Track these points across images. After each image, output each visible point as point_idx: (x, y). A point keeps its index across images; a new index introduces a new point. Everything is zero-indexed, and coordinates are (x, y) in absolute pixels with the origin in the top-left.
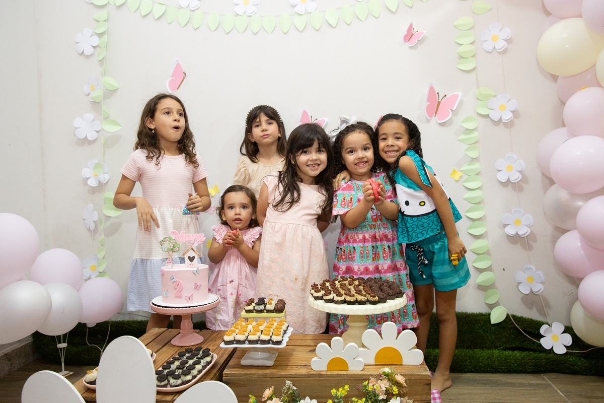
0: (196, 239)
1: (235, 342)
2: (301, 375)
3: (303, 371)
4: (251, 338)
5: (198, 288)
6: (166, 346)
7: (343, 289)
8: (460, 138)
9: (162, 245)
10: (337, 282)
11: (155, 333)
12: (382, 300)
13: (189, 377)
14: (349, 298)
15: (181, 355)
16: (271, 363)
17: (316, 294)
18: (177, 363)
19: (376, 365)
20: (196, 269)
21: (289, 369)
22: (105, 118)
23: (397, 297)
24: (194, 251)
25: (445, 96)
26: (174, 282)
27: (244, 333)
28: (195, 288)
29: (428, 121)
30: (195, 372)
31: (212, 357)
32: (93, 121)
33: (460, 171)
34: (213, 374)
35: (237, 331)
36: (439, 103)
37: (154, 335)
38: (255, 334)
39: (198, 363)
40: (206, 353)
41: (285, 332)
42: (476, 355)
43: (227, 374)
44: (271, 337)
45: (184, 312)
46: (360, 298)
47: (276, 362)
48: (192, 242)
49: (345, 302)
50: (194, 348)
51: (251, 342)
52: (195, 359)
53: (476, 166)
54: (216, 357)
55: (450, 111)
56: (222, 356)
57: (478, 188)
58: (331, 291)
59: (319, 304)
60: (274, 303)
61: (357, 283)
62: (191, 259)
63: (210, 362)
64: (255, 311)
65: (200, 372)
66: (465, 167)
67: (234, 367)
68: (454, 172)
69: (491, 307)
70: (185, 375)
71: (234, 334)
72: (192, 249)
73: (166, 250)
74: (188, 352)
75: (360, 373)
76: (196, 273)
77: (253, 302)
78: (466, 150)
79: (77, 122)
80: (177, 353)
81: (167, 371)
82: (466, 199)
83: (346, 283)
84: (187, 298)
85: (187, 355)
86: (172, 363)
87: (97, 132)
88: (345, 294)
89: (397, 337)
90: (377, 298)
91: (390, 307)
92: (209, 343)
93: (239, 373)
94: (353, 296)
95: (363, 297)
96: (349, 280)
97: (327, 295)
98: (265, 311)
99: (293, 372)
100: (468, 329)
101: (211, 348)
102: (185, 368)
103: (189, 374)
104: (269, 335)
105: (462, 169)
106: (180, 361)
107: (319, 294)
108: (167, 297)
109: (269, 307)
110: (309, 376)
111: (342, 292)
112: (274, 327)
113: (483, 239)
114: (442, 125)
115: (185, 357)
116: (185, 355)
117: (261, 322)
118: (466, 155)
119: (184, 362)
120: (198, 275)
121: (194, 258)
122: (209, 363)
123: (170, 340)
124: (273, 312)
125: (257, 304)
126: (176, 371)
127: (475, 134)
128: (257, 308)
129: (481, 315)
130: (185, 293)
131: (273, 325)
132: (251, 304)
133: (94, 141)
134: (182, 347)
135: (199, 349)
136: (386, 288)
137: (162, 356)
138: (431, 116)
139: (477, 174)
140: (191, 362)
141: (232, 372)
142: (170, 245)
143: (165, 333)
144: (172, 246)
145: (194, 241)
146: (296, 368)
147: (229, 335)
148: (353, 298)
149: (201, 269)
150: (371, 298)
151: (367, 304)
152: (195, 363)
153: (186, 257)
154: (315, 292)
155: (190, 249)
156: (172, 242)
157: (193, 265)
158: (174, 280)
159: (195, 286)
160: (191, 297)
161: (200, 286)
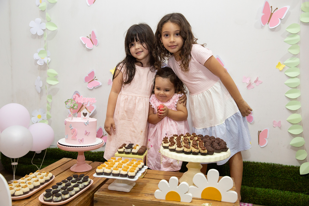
0: (89, 101)
1: (103, 174)
2: (147, 201)
3: (148, 198)
4: (115, 172)
5: (87, 134)
6: (66, 171)
7: (185, 143)
8: (286, 39)
9: (66, 104)
10: (182, 137)
11: (64, 161)
12: (210, 153)
13: (67, 196)
14: (186, 150)
16: (128, 190)
17: (165, 145)
19: (202, 199)
20: (86, 121)
21: (139, 195)
22: (48, 22)
23: (222, 151)
24: (87, 109)
25: (277, 9)
26: (72, 129)
27: (110, 168)
28: (85, 134)
29: (262, 27)
30: (73, 192)
31: (89, 182)
32: (41, 23)
33: (284, 64)
34: (87, 194)
35: (107, 166)
36: (272, 14)
37: (62, 163)
38: (118, 170)
39: (77, 186)
40: (86, 179)
41: (140, 169)
42: (286, 196)
43: (97, 195)
44: (128, 172)
46: (194, 150)
47: (133, 190)
48: (86, 103)
49: (183, 152)
51: (114, 175)
52: (76, 183)
53: (297, 61)
54: (92, 181)
55: (280, 20)
57: (296, 77)
58: (175, 143)
59: (166, 152)
60: (138, 148)
61: (196, 138)
62: (85, 115)
63: (87, 185)
64: (124, 153)
65: (77, 192)
66: (288, 61)
67: (103, 191)
68: (279, 64)
69: (301, 162)
70: (65, 194)
71: (104, 168)
72: (86, 108)
73: (69, 108)
74: (75, 177)
75: (188, 204)
76: (86, 124)
77: (125, 146)
78: (290, 49)
79: (32, 24)
80: (66, 178)
81: (54, 190)
82: (286, 84)
83: (189, 138)
84: (80, 141)
85: (73, 179)
86: (60, 184)
87: (44, 30)
88: (184, 146)
89: (219, 180)
90: (206, 151)
91: (216, 158)
93: (105, 195)
94: (189, 148)
95: (196, 150)
96: (192, 136)
97: (171, 146)
98: (131, 153)
99: (141, 198)
100: (282, 176)
102: (66, 190)
103: (67, 193)
104: (126, 171)
105: (285, 62)
106: (66, 183)
107: (167, 145)
108: (67, 139)
109: (134, 151)
110: (152, 203)
111: (183, 144)
112: (132, 165)
113: (297, 113)
114: (273, 30)
115: (71, 181)
117: (126, 161)
118: (289, 52)
119: (68, 185)
120: (87, 126)
121: (86, 114)
122: (85, 186)
123: (70, 168)
124: (136, 155)
125: (127, 148)
126: (61, 190)
127: (298, 37)
128: (126, 150)
129: (293, 167)
130: (79, 137)
131: (133, 163)
132: (122, 148)
133: (42, 36)
134: (76, 172)
135: (81, 176)
136: (215, 144)
137: (61, 178)
138: (264, 24)
139: (296, 67)
140: (73, 184)
141: (100, 194)
142: (72, 104)
143: (70, 161)
144: (73, 105)
145: (88, 103)
146: (145, 195)
147: (100, 169)
148: (189, 149)
149: (90, 122)
150: (202, 150)
151: (199, 155)
152: (74, 186)
153: (82, 112)
154: (164, 143)
155: (84, 108)
156: (73, 102)
157: (85, 119)
158: (71, 128)
159: (85, 132)
160: (83, 140)
161: (89, 133)
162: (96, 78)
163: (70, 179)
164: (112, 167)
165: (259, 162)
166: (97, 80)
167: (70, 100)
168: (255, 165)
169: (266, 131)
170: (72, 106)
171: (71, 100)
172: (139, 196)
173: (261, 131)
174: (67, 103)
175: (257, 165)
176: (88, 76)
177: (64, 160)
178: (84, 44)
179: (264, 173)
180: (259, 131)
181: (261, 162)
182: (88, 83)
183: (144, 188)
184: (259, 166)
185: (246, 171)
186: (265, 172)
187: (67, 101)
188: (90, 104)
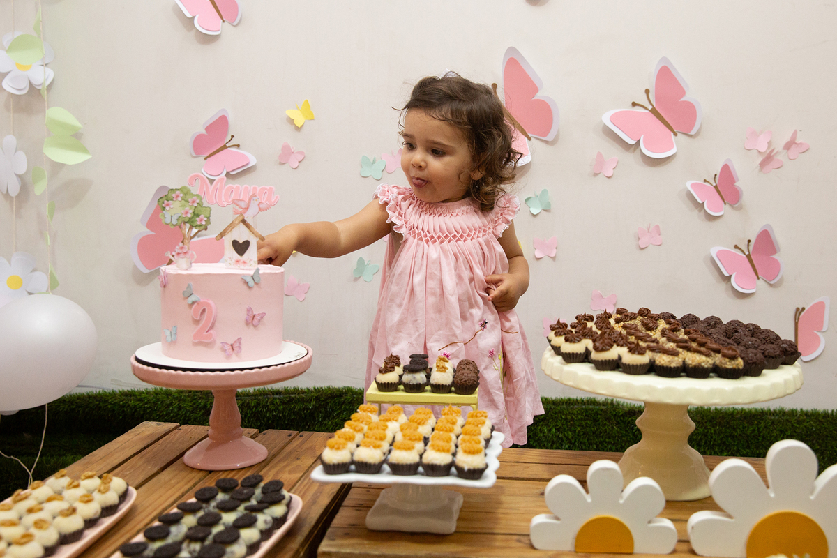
0: (254, 195)
1: (353, 467)
4: (399, 456)
5: (255, 321)
9: (163, 208)
12: (752, 369)
14: (663, 360)
15: (205, 497)
16: (447, 526)
17: (568, 348)
18: (190, 521)
20: (252, 273)
21: (498, 544)
23: (785, 363)
24: (247, 226)
26: (193, 303)
27: (378, 442)
28: (247, 323)
30: (237, 549)
31: (289, 505)
35: (359, 437)
37: (143, 439)
38: (410, 448)
39: (248, 522)
40: (273, 495)
43: (328, 553)
44: (454, 455)
45: (218, 383)
46: (693, 359)
48: (243, 205)
49: (652, 369)
50: (240, 478)
51: (397, 469)
52: (241, 509)
54: (298, 504)
56: (314, 502)
59: (579, 374)
62: (241, 248)
63: (283, 520)
64: (401, 387)
67: (347, 535)
71: (351, 446)
72: (244, 221)
73: (175, 222)
74: (225, 490)
76: (251, 283)
77: (398, 364)
80: (192, 493)
81: (158, 545)
84: (227, 347)
85: (221, 496)
86: (176, 520)
88: (646, 347)
92: (282, 465)
94: (676, 354)
95: (704, 358)
97: (602, 350)
98: (428, 388)
101: (285, 477)
102: (207, 542)
103: (220, 556)
104: (448, 451)
106: (201, 514)
107: (578, 348)
108: (173, 342)
109: (438, 377)
112: (458, 429)
115: (213, 504)
116: (213, 497)
117: (422, 416)
119: (209, 520)
120: (255, 287)
121: (247, 244)
122: (279, 522)
123: (182, 454)
124: (450, 392)
125: (410, 369)
126: (184, 545)
128: (408, 378)
130: (224, 335)
131: (455, 424)
132: (392, 369)
134: (210, 472)
135: (252, 483)
137: (156, 496)
140: (229, 518)
141: (343, 551)
142: (187, 208)
143: (172, 433)
144: (191, 211)
145: (250, 201)
146: (519, 541)
147: (338, 449)
148: (676, 358)
149: (264, 274)
150: (727, 360)
151: (712, 377)
152: (240, 523)
153: (228, 241)
154: (567, 340)
155: (237, 222)
156: (190, 200)
157: (244, 262)
158: (192, 299)
159: (248, 315)
160: (238, 345)
161: (262, 318)
162: (234, 142)
163: (207, 495)
164: (382, 439)
165: (799, 410)
166: (238, 146)
167: (178, 192)
168: (787, 420)
169: (820, 306)
170: (189, 215)
171: (185, 191)
172: (499, 548)
173: (803, 309)
174: (168, 205)
175: (794, 420)
176: (204, 132)
177: (148, 428)
178: (189, 16)
179: (820, 445)
180: (798, 309)
181: (805, 409)
182: (206, 159)
183: (501, 516)
184: (799, 422)
185: (760, 439)
186: (820, 441)
187: (164, 198)
188: (261, 206)
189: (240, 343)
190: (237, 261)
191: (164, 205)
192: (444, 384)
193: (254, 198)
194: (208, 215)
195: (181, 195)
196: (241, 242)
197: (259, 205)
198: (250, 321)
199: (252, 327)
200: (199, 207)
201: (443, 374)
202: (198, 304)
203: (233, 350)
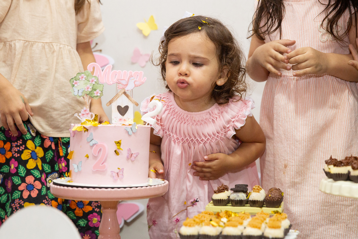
0: (131, 76)
4: (229, 231)
5: (133, 158)
24: (127, 96)
26: (94, 145)
28: (128, 158)
44: (263, 231)
48: (124, 83)
62: (123, 110)
72: (125, 93)
77: (227, 189)
84: (115, 175)
98: (248, 203)
104: (259, 228)
109: (254, 196)
120: (133, 135)
121: (127, 108)
125: (234, 191)
142: (88, 85)
144: (91, 87)
145: (128, 80)
147: (190, 226)
153: (114, 106)
155: (120, 94)
156: (90, 80)
157: (125, 120)
158: (93, 142)
159: (128, 154)
160: (121, 173)
161: (137, 156)
167: (83, 75)
170: (90, 90)
171: (87, 74)
174: (76, 83)
187: (74, 79)
188: (136, 83)
189: (123, 172)
190: (120, 120)
191: (73, 83)
192: (258, 200)
193: (132, 78)
194: (102, 90)
195: (85, 77)
196: (123, 107)
197: (134, 82)
198: (129, 158)
199: (130, 161)
200: (96, 84)
201: (257, 193)
202: (97, 146)
203: (118, 176)
